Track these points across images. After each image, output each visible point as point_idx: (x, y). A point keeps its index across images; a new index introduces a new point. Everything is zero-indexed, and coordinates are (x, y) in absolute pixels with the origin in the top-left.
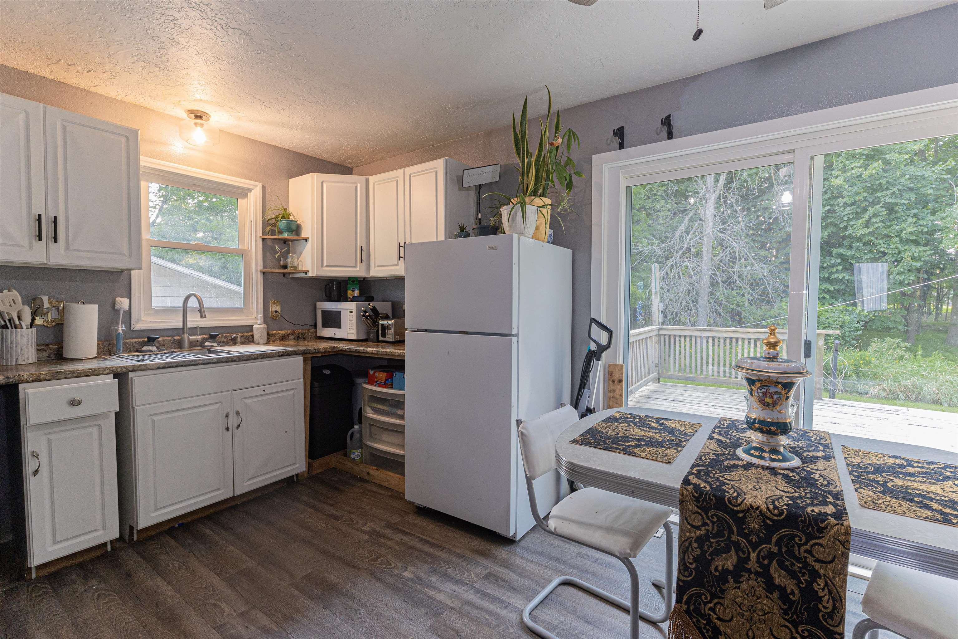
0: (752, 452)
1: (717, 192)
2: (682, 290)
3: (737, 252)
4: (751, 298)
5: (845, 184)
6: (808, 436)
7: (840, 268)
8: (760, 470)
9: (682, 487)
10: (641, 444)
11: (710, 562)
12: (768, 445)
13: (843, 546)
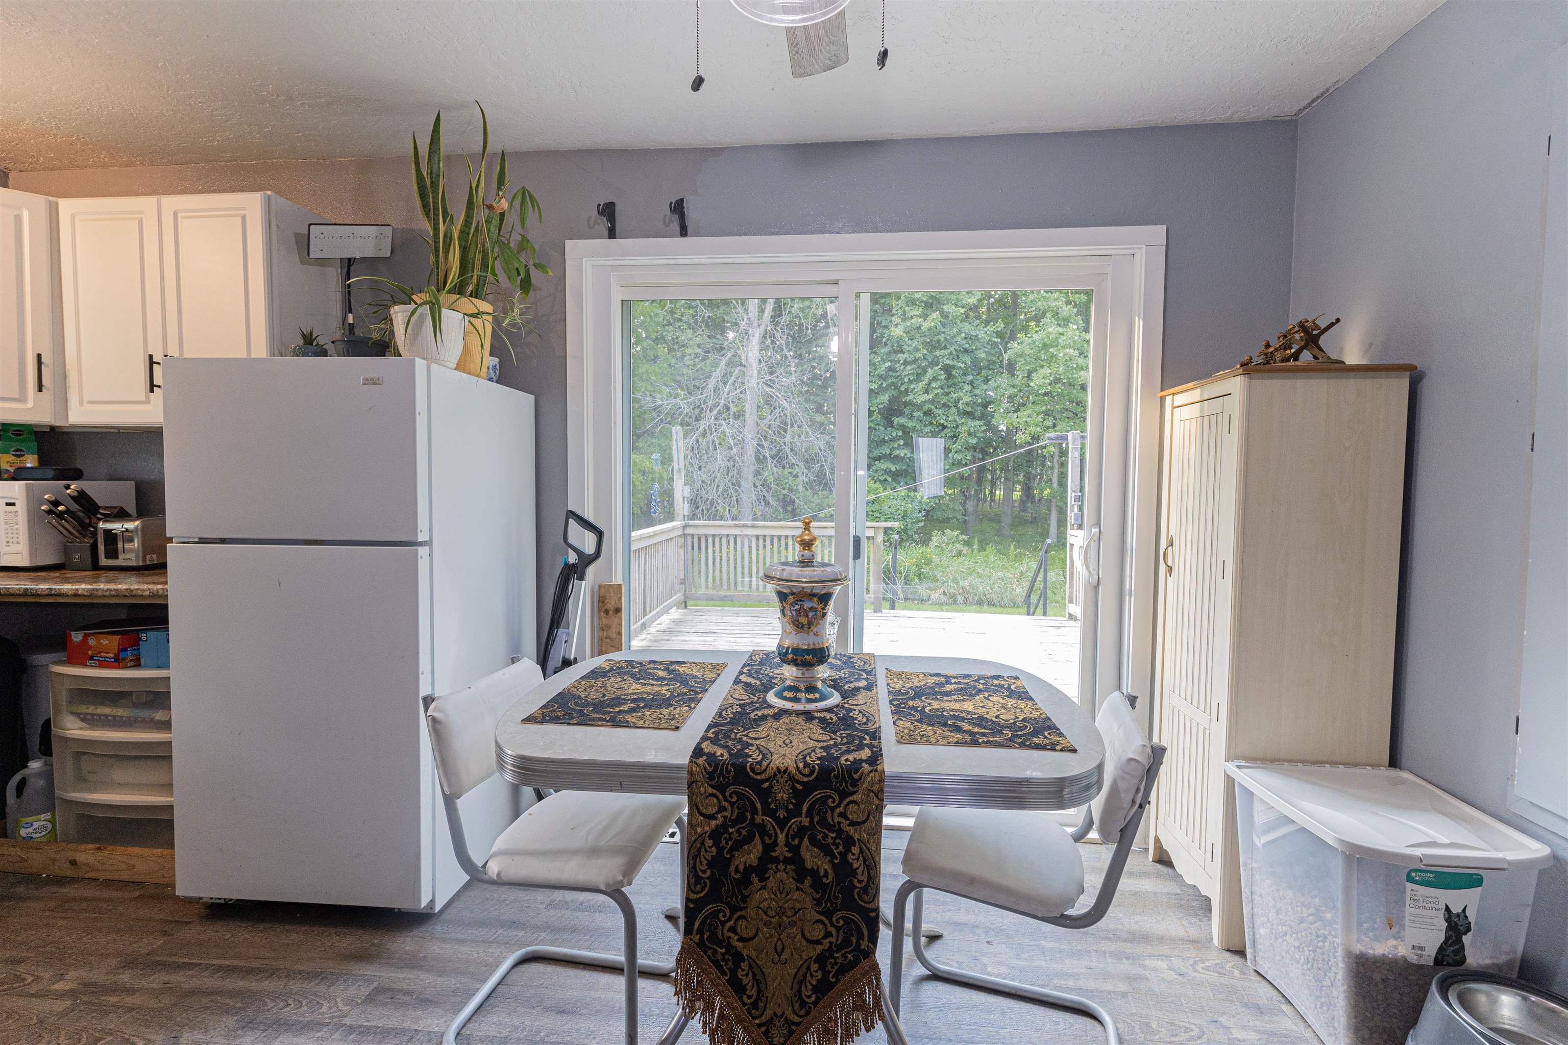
0: (786, 694)
1: (763, 327)
2: (718, 467)
3: (789, 415)
4: (806, 480)
5: (905, 335)
6: (852, 663)
7: (902, 442)
8: (793, 717)
9: (691, 762)
10: (639, 707)
11: (729, 861)
12: (804, 681)
13: (877, 797)
